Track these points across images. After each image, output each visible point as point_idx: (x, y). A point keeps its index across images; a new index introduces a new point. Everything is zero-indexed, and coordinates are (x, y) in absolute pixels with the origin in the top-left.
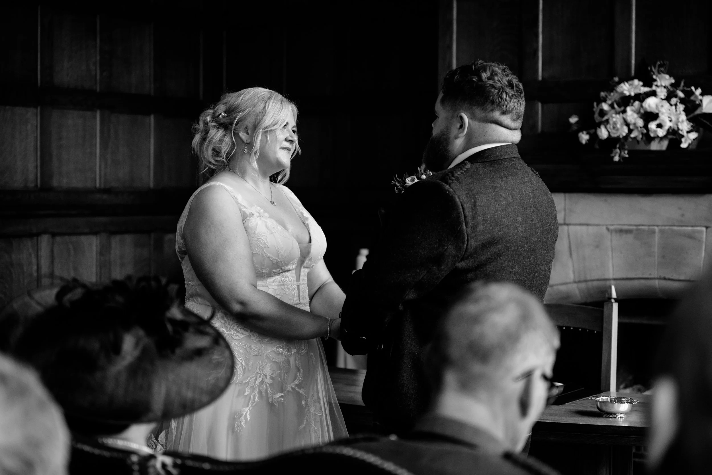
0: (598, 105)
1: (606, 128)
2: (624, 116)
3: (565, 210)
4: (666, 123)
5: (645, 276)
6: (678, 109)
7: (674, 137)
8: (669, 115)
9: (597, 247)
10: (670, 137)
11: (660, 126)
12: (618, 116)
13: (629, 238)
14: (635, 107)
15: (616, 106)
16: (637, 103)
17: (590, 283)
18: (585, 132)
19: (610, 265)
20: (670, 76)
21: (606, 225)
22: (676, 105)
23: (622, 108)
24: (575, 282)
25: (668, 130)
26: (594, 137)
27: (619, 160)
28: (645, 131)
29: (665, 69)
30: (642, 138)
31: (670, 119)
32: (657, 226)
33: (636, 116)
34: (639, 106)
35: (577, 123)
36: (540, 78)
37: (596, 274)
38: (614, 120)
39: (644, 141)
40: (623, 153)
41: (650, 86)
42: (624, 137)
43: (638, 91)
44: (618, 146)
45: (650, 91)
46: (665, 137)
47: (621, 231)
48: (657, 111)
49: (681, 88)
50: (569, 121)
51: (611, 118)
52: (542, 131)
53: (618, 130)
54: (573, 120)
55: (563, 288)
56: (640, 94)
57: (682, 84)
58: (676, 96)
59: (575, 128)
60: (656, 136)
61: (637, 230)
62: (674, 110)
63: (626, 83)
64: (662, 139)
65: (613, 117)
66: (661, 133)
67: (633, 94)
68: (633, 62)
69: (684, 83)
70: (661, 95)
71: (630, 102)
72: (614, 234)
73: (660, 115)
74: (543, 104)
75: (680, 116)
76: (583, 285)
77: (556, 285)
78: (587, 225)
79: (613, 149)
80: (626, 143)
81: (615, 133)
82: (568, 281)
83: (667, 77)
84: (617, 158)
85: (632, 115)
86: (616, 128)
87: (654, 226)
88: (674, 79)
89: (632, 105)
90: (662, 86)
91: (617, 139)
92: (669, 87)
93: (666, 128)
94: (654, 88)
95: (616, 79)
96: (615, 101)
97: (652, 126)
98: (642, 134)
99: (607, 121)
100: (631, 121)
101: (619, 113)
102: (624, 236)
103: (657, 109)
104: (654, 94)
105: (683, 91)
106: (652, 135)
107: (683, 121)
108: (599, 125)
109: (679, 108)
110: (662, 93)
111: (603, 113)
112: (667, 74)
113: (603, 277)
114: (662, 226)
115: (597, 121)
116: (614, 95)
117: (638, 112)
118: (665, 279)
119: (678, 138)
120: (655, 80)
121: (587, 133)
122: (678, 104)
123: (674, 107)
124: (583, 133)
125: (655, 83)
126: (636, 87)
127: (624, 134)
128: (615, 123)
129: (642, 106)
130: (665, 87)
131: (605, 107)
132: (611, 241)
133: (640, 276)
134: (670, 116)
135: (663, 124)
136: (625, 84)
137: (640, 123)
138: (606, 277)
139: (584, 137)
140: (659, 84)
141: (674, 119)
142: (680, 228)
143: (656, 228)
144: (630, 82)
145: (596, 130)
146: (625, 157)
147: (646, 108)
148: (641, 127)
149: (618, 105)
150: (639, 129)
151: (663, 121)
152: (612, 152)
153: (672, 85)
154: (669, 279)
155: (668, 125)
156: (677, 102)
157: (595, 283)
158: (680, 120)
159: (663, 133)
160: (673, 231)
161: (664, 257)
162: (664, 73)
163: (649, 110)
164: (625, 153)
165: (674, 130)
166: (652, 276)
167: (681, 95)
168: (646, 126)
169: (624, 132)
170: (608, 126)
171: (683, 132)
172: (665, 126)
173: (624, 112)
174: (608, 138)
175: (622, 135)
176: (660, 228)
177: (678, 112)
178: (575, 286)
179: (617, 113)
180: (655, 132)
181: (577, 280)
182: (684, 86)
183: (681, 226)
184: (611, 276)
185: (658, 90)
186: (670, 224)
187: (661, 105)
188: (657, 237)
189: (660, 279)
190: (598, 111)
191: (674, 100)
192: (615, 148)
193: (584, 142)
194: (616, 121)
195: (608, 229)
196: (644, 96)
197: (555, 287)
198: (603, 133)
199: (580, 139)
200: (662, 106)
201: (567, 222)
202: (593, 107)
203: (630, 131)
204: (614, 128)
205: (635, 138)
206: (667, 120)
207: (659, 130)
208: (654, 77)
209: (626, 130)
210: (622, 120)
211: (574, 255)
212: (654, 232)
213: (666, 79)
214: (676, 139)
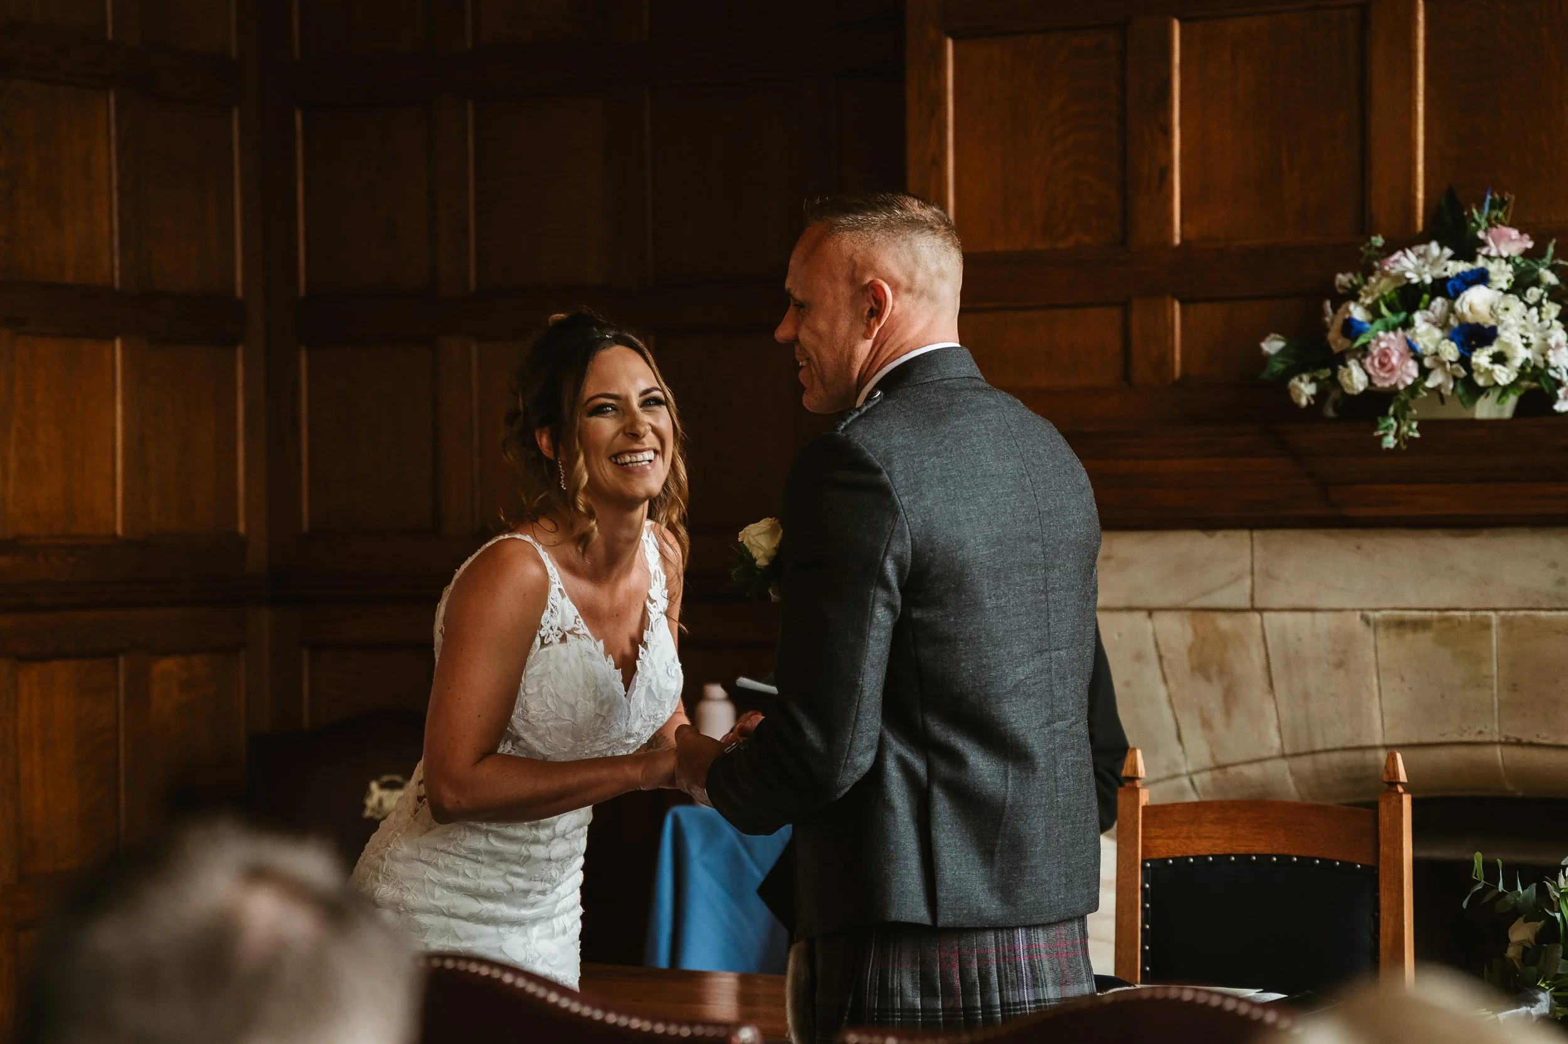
0: (1335, 309)
1: (1362, 365)
2: (1409, 334)
3: (1252, 573)
4: (1514, 350)
5: (1466, 738)
6: (1544, 316)
7: (1535, 385)
8: (1522, 331)
9: (1340, 665)
10: (1525, 384)
11: (1499, 358)
12: (1391, 335)
13: (1424, 640)
14: (1433, 312)
15: (1384, 310)
16: (1439, 303)
17: (1323, 757)
18: (1305, 377)
19: (1376, 712)
20: (1521, 233)
21: (1362, 610)
22: (1539, 304)
23: (1403, 315)
24: (1284, 756)
25: (1522, 367)
26: (1330, 387)
27: (1397, 445)
28: (1463, 373)
29: (1506, 214)
30: (1454, 390)
31: (1525, 341)
32: (1495, 610)
33: (1438, 334)
34: (1445, 309)
35: (1282, 352)
36: (1177, 241)
37: (1338, 735)
38: (1383, 345)
39: (1460, 398)
40: (1405, 429)
41: (1472, 259)
42: (1408, 388)
43: (1439, 272)
44: (1391, 410)
45: (1472, 271)
46: (1513, 385)
47: (1400, 624)
48: (1492, 322)
49: (1547, 260)
50: (1260, 349)
51: (1373, 341)
52: (1185, 375)
53: (1392, 370)
54: (1272, 346)
55: (1252, 772)
56: (1447, 279)
57: (1551, 250)
58: (1537, 282)
59: (1278, 367)
60: (1491, 383)
61: (1441, 620)
62: (1537, 318)
63: (1408, 252)
64: (1505, 390)
65: (1379, 340)
66: (1504, 375)
67: (1428, 280)
68: (1420, 195)
69: (1555, 247)
70: (1499, 281)
71: (1419, 299)
72: (1381, 631)
73: (1500, 330)
74: (1182, 303)
75: (1551, 331)
76: (1305, 764)
77: (1234, 765)
78: (1313, 610)
79: (1380, 419)
80: (1411, 403)
81: (1384, 379)
82: (1266, 754)
83: (1514, 233)
84: (1390, 442)
85: (1428, 332)
86: (1388, 367)
87: (1487, 610)
88: (1532, 238)
89: (1427, 308)
90: (1501, 257)
91: (1391, 394)
92: (1518, 260)
93: (1518, 363)
94: (1481, 262)
95: (1378, 241)
96: (1383, 297)
97: (1481, 358)
98: (1455, 379)
99: (1365, 349)
100: (1426, 347)
101: (1394, 329)
102: (1409, 636)
103: (1491, 316)
104: (1482, 278)
105: (1552, 268)
106: (1481, 381)
107: (1558, 346)
108: (1340, 359)
109: (1548, 312)
110: (1502, 275)
111: (1351, 329)
112: (1511, 225)
113: (1356, 744)
114: (1508, 610)
115: (1336, 349)
116: (1378, 282)
117: (1443, 325)
118: (1519, 743)
119: (1547, 390)
120: (1483, 244)
121: (1313, 380)
122: (1544, 301)
123: (1534, 310)
124: (1301, 380)
125: (1484, 251)
126: (1435, 262)
127: (1410, 381)
128: (1385, 354)
129: (1452, 310)
130: (1508, 260)
131: (1358, 313)
132: (1376, 649)
133: (1456, 738)
134: (1527, 334)
135: (1509, 354)
136: (1405, 255)
137: (1451, 351)
138: (1367, 742)
139: (1305, 390)
140: (1493, 253)
141: (1534, 339)
142: (1555, 614)
143: (1491, 614)
144: (1421, 249)
145: (1335, 372)
146: (1412, 438)
147: (1463, 314)
148: (1451, 363)
149: (1389, 307)
150: (1448, 365)
151: (1508, 345)
152: (1376, 426)
153: (1526, 254)
154: (1531, 744)
155: (1520, 355)
156: (1542, 296)
157: (1336, 757)
158: (1552, 342)
159: (1508, 377)
160: (1535, 621)
161: (1514, 687)
162: (1503, 224)
163: (1470, 318)
164: (1410, 428)
165: (1535, 367)
166: (1487, 738)
167: (1550, 278)
168: (1464, 360)
169: (1409, 375)
170: (1368, 361)
171: (1561, 374)
172: (1514, 358)
173: (1407, 324)
174: (1366, 391)
175: (1404, 382)
176: (1502, 613)
177: (1547, 323)
178: (1283, 765)
179: (1390, 328)
180: (1489, 373)
181: (1288, 751)
182: (1554, 257)
183: (1558, 609)
184: (1378, 740)
185: (1492, 268)
186: (1529, 604)
187: (1502, 306)
188: (1495, 637)
189: (1506, 743)
190: (1339, 322)
191: (1534, 293)
192: (1385, 414)
193: (1304, 402)
194: (1388, 348)
195: (1367, 621)
196: (1457, 283)
197: (1232, 770)
198: (1356, 378)
199: (1294, 396)
200: (1507, 309)
201: (1259, 604)
202: (1323, 313)
203: (1424, 372)
204: (1382, 365)
205: (1437, 390)
206: (1518, 343)
207: (1497, 367)
208: (1481, 235)
209: (1412, 369)
210: (1403, 346)
211: (1279, 686)
212: (1486, 626)
213: (1511, 240)
214: (1540, 390)
